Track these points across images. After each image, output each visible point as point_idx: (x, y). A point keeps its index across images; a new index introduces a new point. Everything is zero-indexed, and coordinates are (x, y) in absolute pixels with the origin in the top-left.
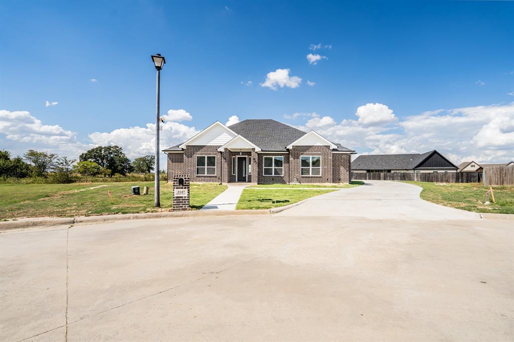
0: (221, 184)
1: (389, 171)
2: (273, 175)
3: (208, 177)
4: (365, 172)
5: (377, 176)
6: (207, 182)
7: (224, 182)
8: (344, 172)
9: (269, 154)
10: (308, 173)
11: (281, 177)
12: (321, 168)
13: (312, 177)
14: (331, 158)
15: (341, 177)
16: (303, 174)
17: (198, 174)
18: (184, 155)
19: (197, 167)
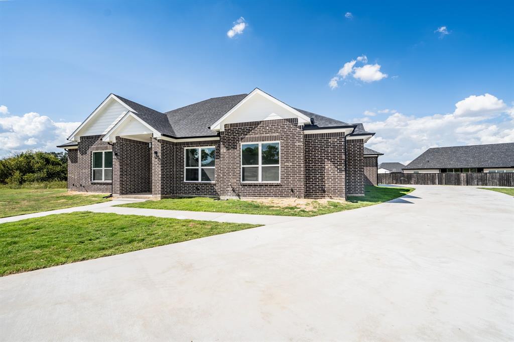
0: (111, 196)
2: (200, 181)
3: (105, 184)
4: (437, 172)
7: (115, 192)
8: (334, 175)
9: (192, 144)
10: (255, 176)
11: (210, 184)
12: (280, 167)
13: (261, 185)
14: (301, 144)
15: (327, 186)
16: (245, 178)
17: (94, 180)
18: (78, 151)
19: (93, 169)
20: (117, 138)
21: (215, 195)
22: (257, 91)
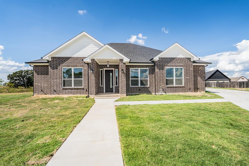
0: (88, 97)
2: (139, 86)
3: (75, 89)
6: (74, 94)
7: (91, 94)
10: (172, 83)
11: (146, 87)
12: (183, 79)
14: (192, 69)
15: (199, 87)
16: (168, 84)
17: (64, 86)
18: (49, 67)
19: (63, 79)
21: (149, 92)
22: (177, 44)
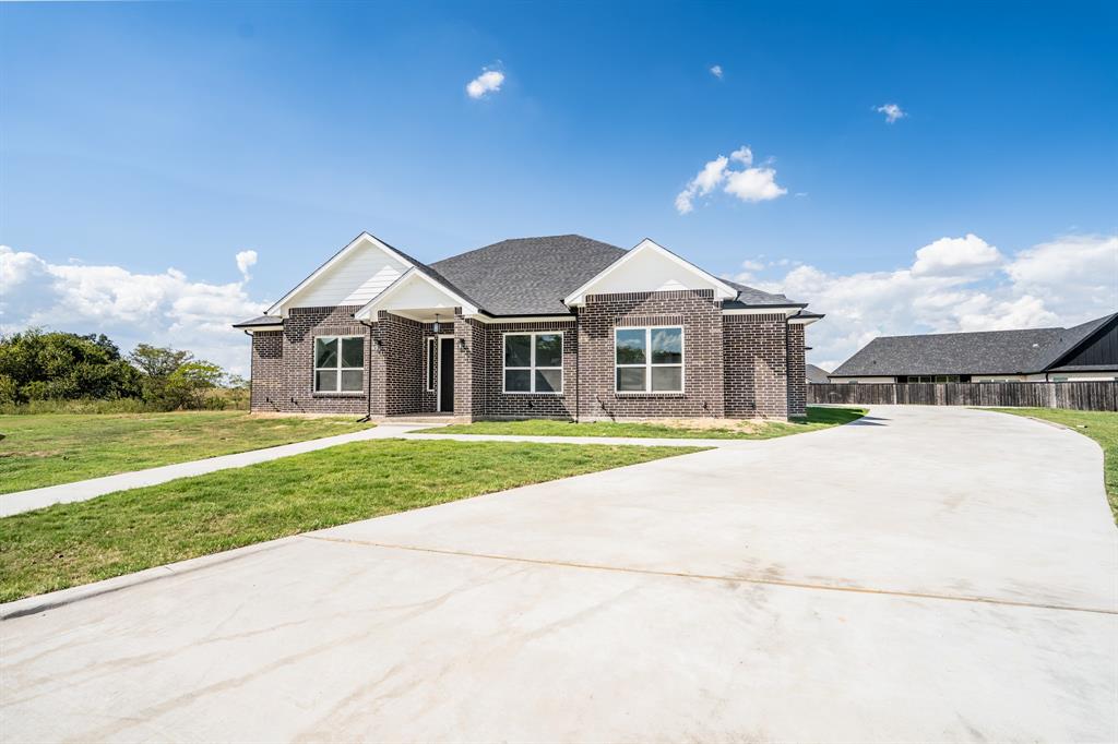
0: (368, 419)
1: (965, 378)
2: (533, 391)
3: (343, 397)
5: (923, 393)
6: (339, 412)
7: (376, 413)
8: (768, 382)
9: (518, 326)
10: (640, 383)
11: (553, 397)
12: (683, 370)
13: (651, 398)
14: (719, 331)
15: (757, 398)
16: (623, 386)
17: (318, 389)
18: (285, 336)
19: (315, 369)
20: (382, 313)
21: (563, 414)
22: (649, 244)
